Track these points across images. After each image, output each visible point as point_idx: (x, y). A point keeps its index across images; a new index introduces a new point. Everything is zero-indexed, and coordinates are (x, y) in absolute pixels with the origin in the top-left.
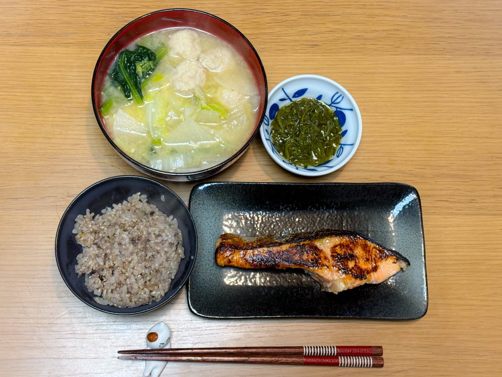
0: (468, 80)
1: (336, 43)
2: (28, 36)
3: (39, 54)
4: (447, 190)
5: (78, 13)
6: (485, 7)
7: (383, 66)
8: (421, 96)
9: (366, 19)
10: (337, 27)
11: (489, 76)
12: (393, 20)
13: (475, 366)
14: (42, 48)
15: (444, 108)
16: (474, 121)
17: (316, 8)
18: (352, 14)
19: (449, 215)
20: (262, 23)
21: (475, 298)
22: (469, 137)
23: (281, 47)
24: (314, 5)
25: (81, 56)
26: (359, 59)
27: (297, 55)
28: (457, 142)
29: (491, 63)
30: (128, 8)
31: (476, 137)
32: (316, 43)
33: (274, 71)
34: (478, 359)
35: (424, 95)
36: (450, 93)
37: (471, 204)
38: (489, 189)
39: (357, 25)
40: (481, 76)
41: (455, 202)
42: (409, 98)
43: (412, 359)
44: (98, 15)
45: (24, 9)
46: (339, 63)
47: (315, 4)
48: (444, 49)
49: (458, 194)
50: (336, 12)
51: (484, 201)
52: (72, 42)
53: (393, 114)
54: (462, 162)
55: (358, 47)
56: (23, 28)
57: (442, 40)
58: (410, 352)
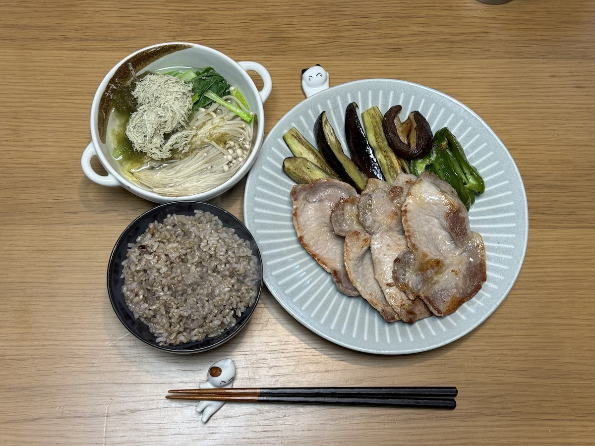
0: (563, 85)
1: (420, 46)
2: (87, 40)
3: (99, 60)
4: (543, 202)
5: (140, 16)
6: (580, 8)
7: (472, 70)
8: (513, 102)
9: (453, 21)
10: (422, 29)
12: (479, 22)
13: (579, 391)
14: (102, 53)
15: (539, 115)
16: (571, 128)
17: (398, 10)
18: (436, 16)
19: (546, 228)
20: (340, 25)
21: (577, 317)
22: (566, 146)
23: (360, 51)
24: (395, 7)
27: (378, 59)
28: (553, 151)
29: (589, 67)
30: (195, 10)
31: (574, 145)
32: (398, 47)
33: (354, 77)
34: (582, 382)
35: (517, 101)
36: (546, 98)
37: (571, 217)
38: (589, 200)
39: (441, 27)
40: (578, 80)
41: (551, 214)
42: (500, 104)
43: (509, 383)
44: (163, 18)
45: (85, 12)
46: (424, 68)
48: (538, 52)
49: (556, 206)
50: (419, 13)
51: (585, 213)
52: (134, 46)
54: (559, 172)
55: (443, 50)
56: (81, 31)
57: (535, 42)
58: (507, 375)
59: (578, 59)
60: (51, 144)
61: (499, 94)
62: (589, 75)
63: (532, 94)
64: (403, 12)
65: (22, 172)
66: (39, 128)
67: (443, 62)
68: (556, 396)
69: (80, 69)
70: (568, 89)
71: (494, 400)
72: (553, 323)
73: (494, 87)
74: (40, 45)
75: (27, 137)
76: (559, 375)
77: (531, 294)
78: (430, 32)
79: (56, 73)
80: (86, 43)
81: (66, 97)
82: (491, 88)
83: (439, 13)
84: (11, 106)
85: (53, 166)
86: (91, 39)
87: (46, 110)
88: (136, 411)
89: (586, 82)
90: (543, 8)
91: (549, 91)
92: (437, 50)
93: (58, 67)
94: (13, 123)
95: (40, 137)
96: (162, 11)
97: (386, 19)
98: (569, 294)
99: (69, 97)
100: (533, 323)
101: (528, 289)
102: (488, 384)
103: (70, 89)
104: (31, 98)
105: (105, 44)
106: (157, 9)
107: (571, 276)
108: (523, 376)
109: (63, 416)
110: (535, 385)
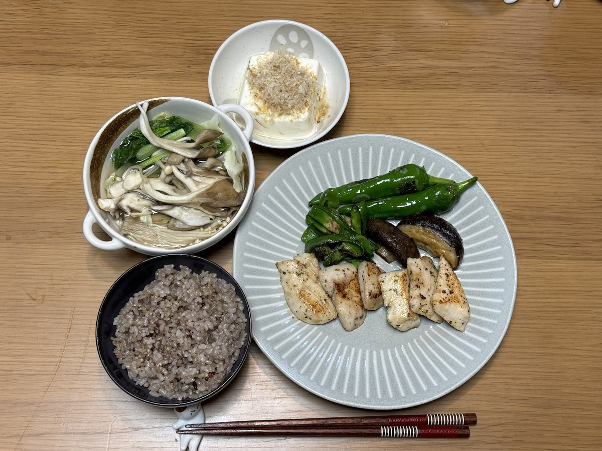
0: (570, 119)
1: (429, 79)
2: (104, 67)
3: (115, 85)
4: (548, 233)
5: (156, 44)
6: (587, 45)
7: (480, 103)
8: (519, 135)
9: (461, 55)
10: (430, 63)
11: (593, 115)
12: (487, 56)
13: (581, 422)
14: (118, 79)
16: (577, 162)
17: (408, 44)
18: (446, 50)
19: (549, 259)
20: (350, 57)
21: (580, 348)
22: (571, 178)
23: (370, 83)
25: (160, 87)
26: (453, 96)
27: (387, 90)
28: (559, 183)
29: (594, 102)
31: (579, 178)
32: (407, 79)
33: (362, 107)
34: (584, 413)
35: (523, 134)
38: (595, 233)
40: (584, 115)
41: (557, 246)
42: (506, 136)
45: (103, 40)
46: (432, 100)
47: (406, 39)
48: (544, 87)
49: (561, 237)
51: (588, 245)
52: (150, 74)
53: (489, 153)
54: (564, 204)
55: (452, 83)
56: (99, 58)
57: (542, 78)
58: (509, 404)
59: (585, 94)
60: (66, 166)
61: (505, 127)
62: (596, 111)
63: (538, 127)
64: (413, 45)
65: (37, 192)
66: (55, 151)
67: (452, 95)
68: (558, 426)
69: (97, 94)
70: (575, 123)
71: (495, 428)
72: (556, 353)
73: (500, 120)
74: (58, 70)
75: (43, 159)
76: (561, 405)
77: (534, 324)
78: (439, 66)
79: (74, 98)
80: (104, 70)
81: (82, 121)
82: (498, 121)
83: (447, 48)
84: (29, 129)
85: (67, 187)
86: (108, 65)
87: (62, 133)
88: (139, 429)
89: (592, 117)
90: (550, 44)
91: (554, 125)
92: (446, 83)
93: (75, 92)
94: (30, 145)
95: (56, 159)
96: (177, 41)
97: (396, 52)
98: (572, 325)
99: (85, 121)
100: (536, 353)
101: (531, 319)
102: (490, 412)
103: (86, 114)
104: (48, 121)
105: (122, 71)
106: (172, 38)
107: (574, 307)
108: (525, 405)
109: (67, 432)
110: (536, 415)
